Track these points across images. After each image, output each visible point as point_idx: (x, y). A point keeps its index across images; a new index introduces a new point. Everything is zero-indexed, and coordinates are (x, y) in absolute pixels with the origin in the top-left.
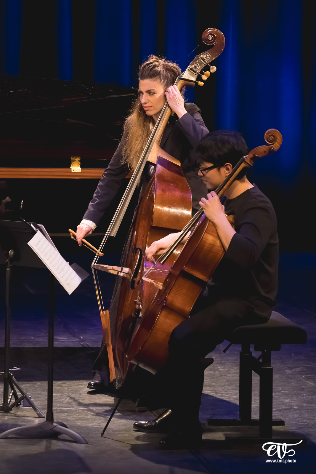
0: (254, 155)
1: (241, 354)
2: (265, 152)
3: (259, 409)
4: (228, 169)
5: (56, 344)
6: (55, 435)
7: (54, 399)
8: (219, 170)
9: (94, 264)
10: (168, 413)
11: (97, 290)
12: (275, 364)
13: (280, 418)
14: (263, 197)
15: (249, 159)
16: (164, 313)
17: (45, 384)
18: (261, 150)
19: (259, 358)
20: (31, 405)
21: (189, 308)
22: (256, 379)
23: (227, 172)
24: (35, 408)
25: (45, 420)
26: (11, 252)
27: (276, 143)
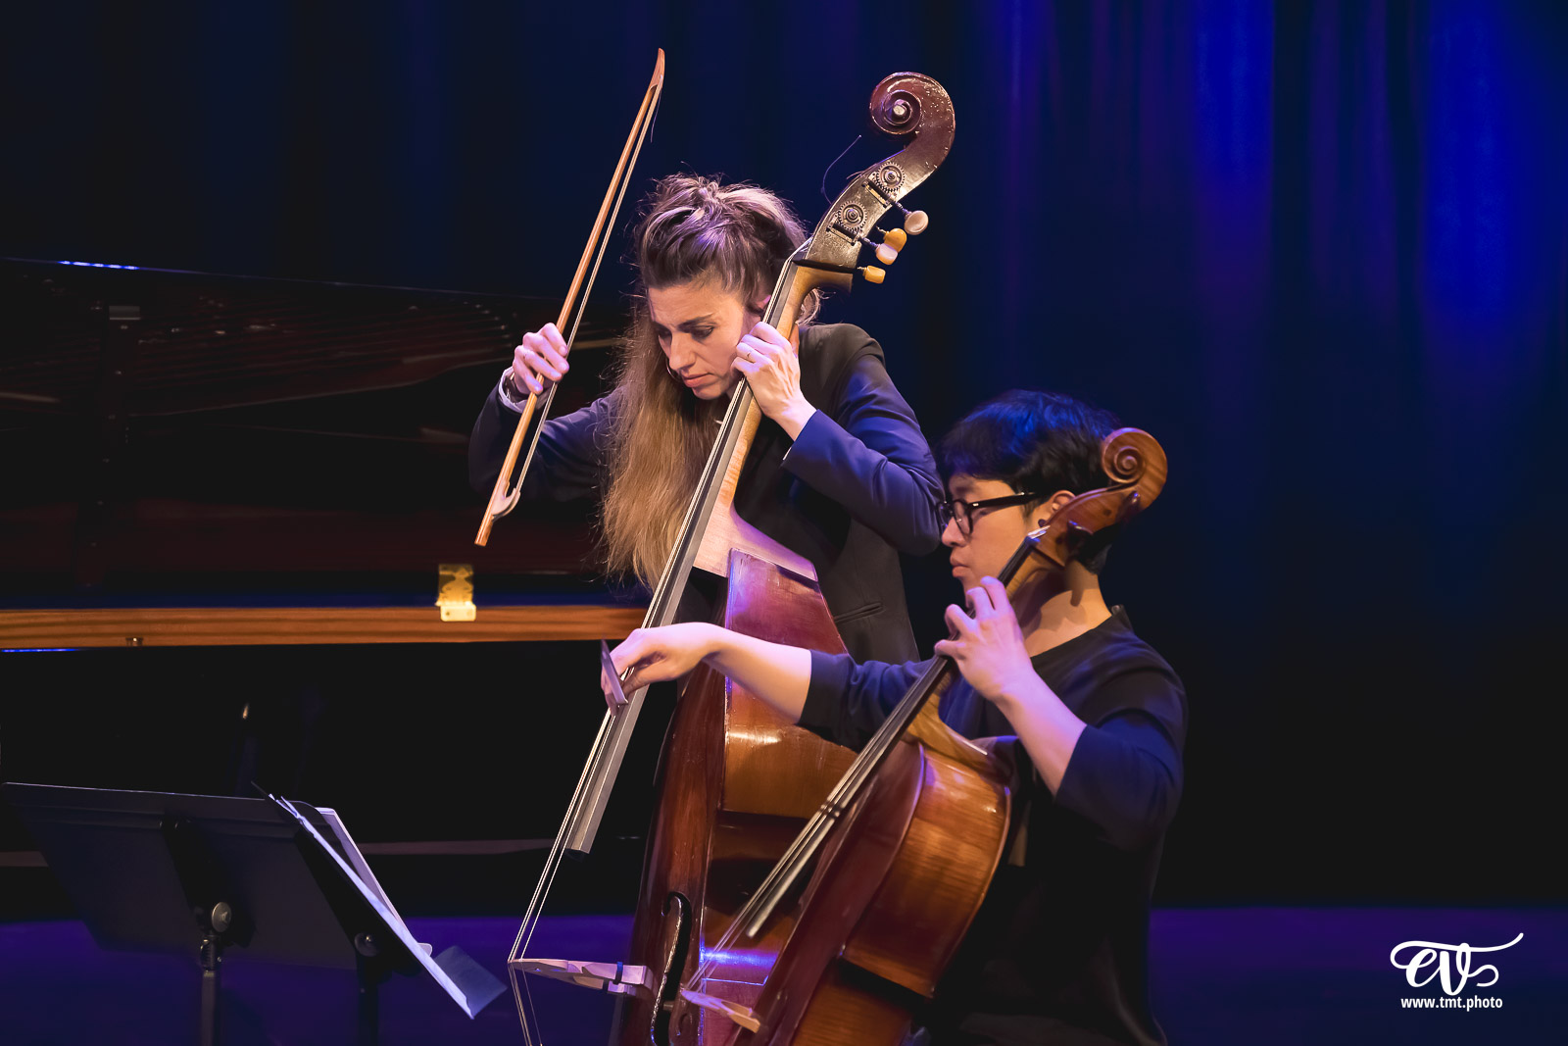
0: (1071, 529)
2: (1107, 512)
8: (1028, 514)
9: (518, 956)
15: (1051, 541)
18: (1094, 508)
26: (219, 913)
27: (1146, 481)
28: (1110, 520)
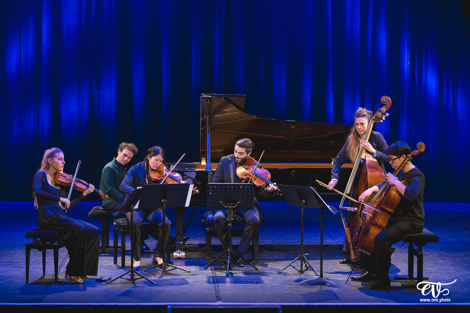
0: (413, 154)
1: (409, 247)
2: (417, 153)
3: (417, 273)
4: (404, 158)
5: (324, 243)
6: (323, 283)
7: (323, 268)
8: (400, 159)
9: (341, 207)
10: (366, 273)
11: (342, 218)
12: (424, 252)
13: (426, 276)
14: (419, 171)
15: (410, 156)
16: (373, 227)
17: (319, 261)
18: (416, 152)
19: (417, 249)
20: (313, 270)
21: (384, 225)
22: (415, 259)
23: (403, 159)
24: (315, 272)
25: (319, 277)
26: (304, 201)
27: (422, 149)
28: (418, 154)
